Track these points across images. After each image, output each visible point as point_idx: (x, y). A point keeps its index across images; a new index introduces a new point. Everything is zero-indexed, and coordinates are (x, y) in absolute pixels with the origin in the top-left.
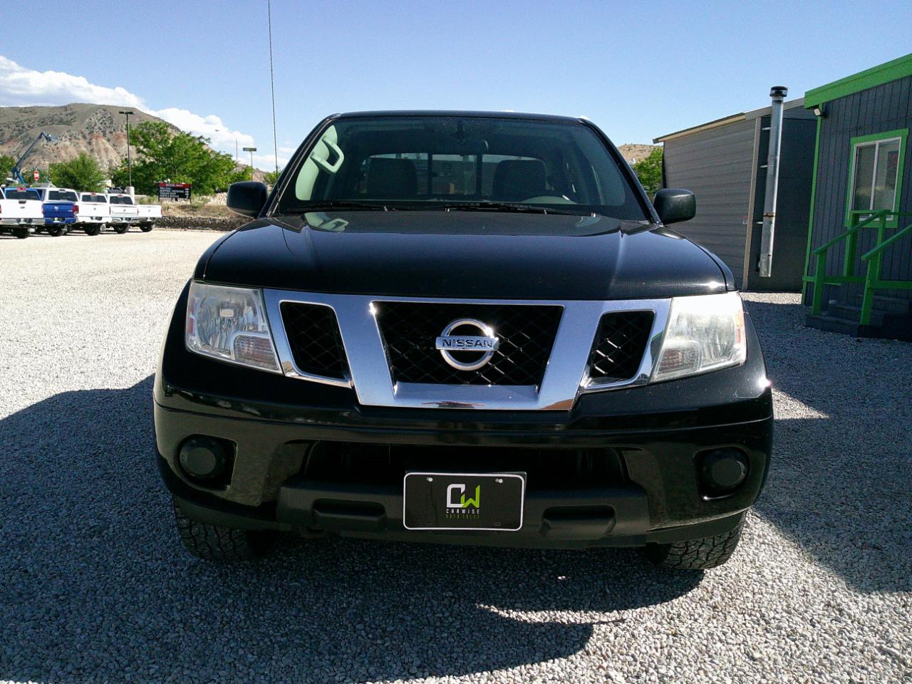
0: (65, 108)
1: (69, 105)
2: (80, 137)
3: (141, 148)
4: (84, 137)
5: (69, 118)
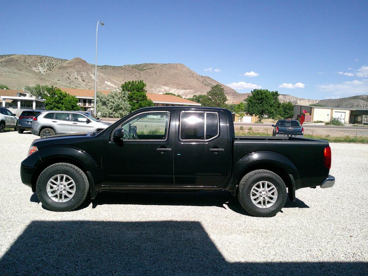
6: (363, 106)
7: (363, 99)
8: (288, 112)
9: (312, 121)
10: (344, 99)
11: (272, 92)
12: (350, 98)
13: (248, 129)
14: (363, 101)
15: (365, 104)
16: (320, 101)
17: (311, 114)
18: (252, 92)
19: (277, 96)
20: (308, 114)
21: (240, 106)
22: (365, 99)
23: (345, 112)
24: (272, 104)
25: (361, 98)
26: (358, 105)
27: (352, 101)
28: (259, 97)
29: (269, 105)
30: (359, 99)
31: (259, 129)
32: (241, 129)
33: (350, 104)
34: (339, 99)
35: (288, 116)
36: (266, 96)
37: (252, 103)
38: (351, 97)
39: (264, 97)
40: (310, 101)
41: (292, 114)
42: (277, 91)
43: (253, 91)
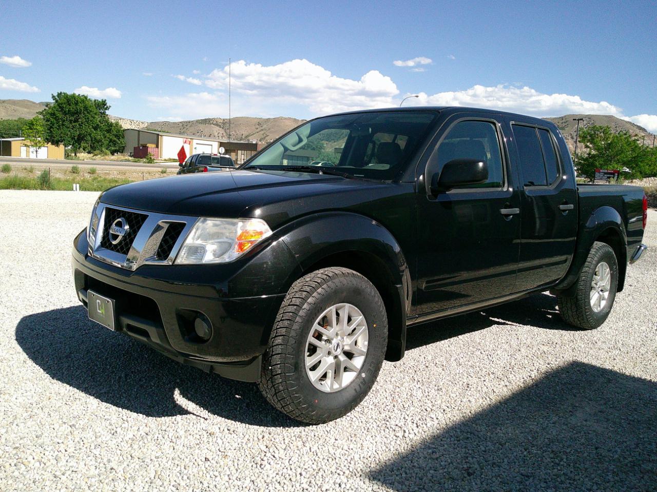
0: (562, 118)
1: (565, 116)
2: (569, 138)
3: (588, 144)
4: (572, 138)
5: (564, 125)
6: (218, 136)
7: (217, 125)
8: (114, 141)
9: (159, 158)
10: (189, 122)
11: (95, 101)
12: (197, 121)
13: (89, 173)
14: (218, 128)
15: (221, 132)
16: (150, 123)
17: (157, 147)
18: (53, 97)
19: (106, 109)
20: (154, 146)
21: (33, 125)
22: (220, 124)
23: (212, 145)
24: (98, 125)
25: (215, 122)
26: (211, 135)
27: (202, 127)
28: (72, 108)
29: (92, 126)
30: (211, 124)
31: (108, 172)
32: (74, 172)
33: (198, 133)
34: (180, 122)
35: (115, 148)
36: (86, 108)
37: (57, 119)
38: (199, 120)
39: (82, 109)
40: (133, 123)
41: (123, 145)
42: (105, 100)
43: (55, 94)
